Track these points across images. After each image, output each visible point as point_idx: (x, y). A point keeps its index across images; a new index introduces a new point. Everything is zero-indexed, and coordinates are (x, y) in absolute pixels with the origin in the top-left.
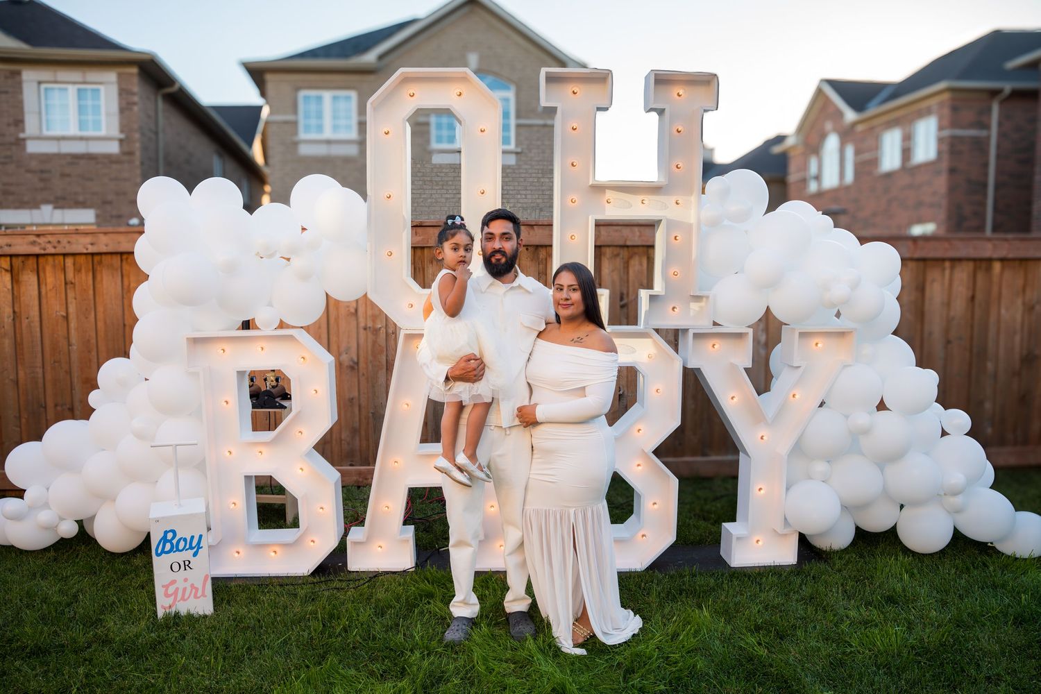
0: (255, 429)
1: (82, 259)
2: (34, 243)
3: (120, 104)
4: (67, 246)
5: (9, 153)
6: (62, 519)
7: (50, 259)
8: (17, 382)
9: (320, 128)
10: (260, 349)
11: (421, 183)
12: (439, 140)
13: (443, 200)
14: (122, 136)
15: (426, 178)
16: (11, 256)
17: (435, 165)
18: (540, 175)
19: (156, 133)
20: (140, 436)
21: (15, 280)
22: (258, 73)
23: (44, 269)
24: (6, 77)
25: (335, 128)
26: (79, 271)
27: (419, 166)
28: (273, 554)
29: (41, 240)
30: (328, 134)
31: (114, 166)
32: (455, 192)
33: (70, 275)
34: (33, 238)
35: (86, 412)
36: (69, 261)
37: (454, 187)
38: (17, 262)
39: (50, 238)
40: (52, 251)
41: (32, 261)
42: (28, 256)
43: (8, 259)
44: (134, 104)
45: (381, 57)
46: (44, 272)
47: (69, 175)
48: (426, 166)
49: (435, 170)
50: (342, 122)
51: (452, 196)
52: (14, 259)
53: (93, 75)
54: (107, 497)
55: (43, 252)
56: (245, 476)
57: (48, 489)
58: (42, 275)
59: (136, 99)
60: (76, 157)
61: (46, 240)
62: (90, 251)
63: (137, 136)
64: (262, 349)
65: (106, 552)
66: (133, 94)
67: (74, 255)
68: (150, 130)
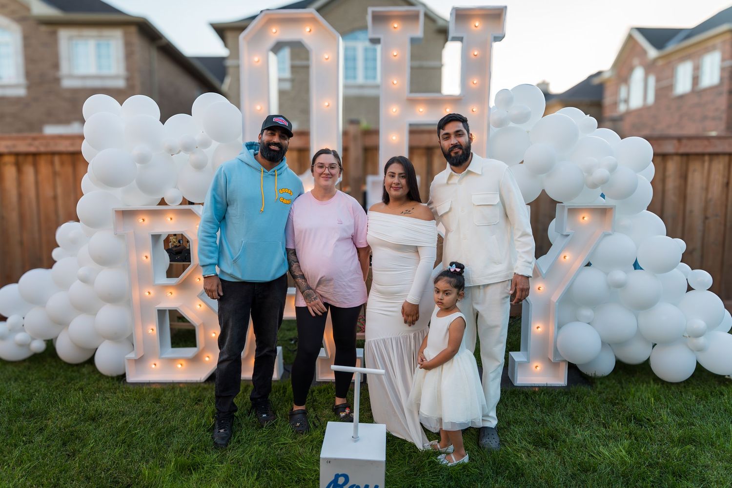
0: (168, 277)
1: (65, 157)
2: (30, 145)
3: (125, 52)
6: (33, 339)
7: (43, 156)
8: (21, 243)
10: (169, 219)
14: (127, 75)
16: (17, 155)
19: (151, 73)
20: (85, 280)
21: (19, 171)
22: (222, 31)
23: (39, 163)
24: (48, 35)
26: (63, 165)
28: (179, 366)
29: (37, 143)
33: (58, 167)
35: (50, 263)
36: (57, 159)
38: (21, 158)
40: (42, 149)
41: (30, 159)
42: (27, 154)
44: (136, 52)
46: (40, 165)
54: (62, 324)
56: (158, 310)
57: (24, 318)
58: (38, 167)
59: (136, 49)
63: (137, 75)
64: (171, 219)
65: (65, 363)
66: (134, 45)
67: (60, 154)
68: (147, 71)
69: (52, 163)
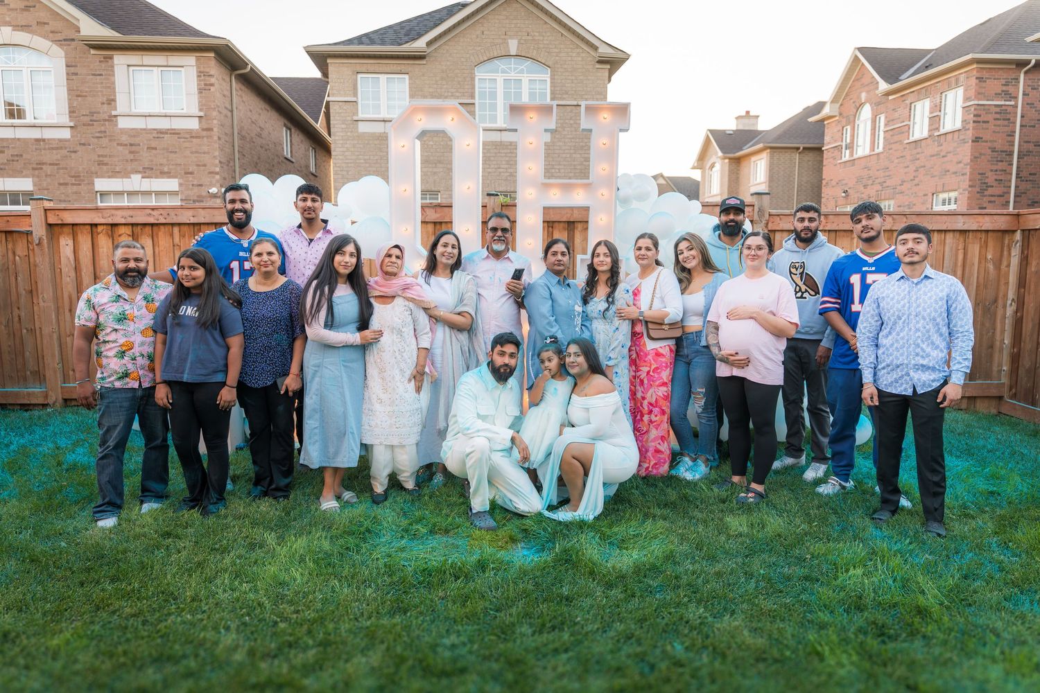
1: (185, 229)
3: (198, 85)
4: (175, 217)
5: (103, 129)
7: (162, 227)
9: (377, 108)
14: (202, 114)
16: (133, 225)
18: (572, 151)
19: (232, 111)
22: (321, 58)
23: (157, 234)
24: (100, 62)
25: (389, 107)
26: (184, 236)
29: (155, 213)
30: (384, 113)
31: (194, 140)
33: (177, 240)
34: (150, 212)
36: (176, 230)
38: (137, 229)
39: (161, 211)
40: (162, 221)
41: (148, 229)
42: (145, 225)
43: (130, 227)
44: (212, 85)
45: (429, 44)
46: (158, 238)
47: (156, 149)
50: (396, 103)
52: (134, 228)
53: (175, 59)
55: (156, 222)
58: (155, 239)
59: (213, 80)
60: (161, 132)
61: (159, 213)
62: (191, 222)
63: (215, 114)
66: (211, 76)
67: (179, 224)
68: (226, 108)
69: (172, 235)
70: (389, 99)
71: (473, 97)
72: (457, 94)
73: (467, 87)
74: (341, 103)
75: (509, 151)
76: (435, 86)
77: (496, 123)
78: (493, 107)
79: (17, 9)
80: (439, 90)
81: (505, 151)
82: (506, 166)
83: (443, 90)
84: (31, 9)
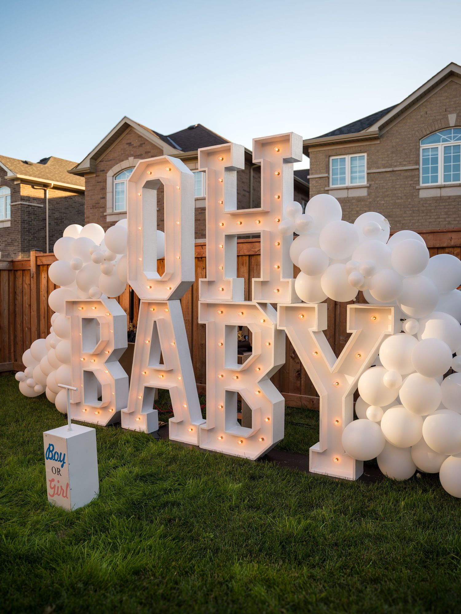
9: (343, 180)
11: (410, 212)
12: (426, 180)
13: (427, 224)
15: (414, 209)
17: (422, 199)
25: (352, 178)
27: (409, 200)
30: (348, 184)
32: (436, 217)
37: (435, 214)
45: (381, 128)
48: (415, 200)
49: (421, 202)
50: (358, 175)
51: (434, 220)
68: (244, 190)
70: (352, 173)
71: (417, 163)
72: (404, 163)
73: (412, 156)
74: (317, 179)
75: (447, 204)
76: (387, 159)
77: (437, 182)
78: (435, 170)
79: (136, 147)
80: (389, 162)
81: (444, 204)
82: (445, 216)
83: (393, 161)
84: (143, 145)
